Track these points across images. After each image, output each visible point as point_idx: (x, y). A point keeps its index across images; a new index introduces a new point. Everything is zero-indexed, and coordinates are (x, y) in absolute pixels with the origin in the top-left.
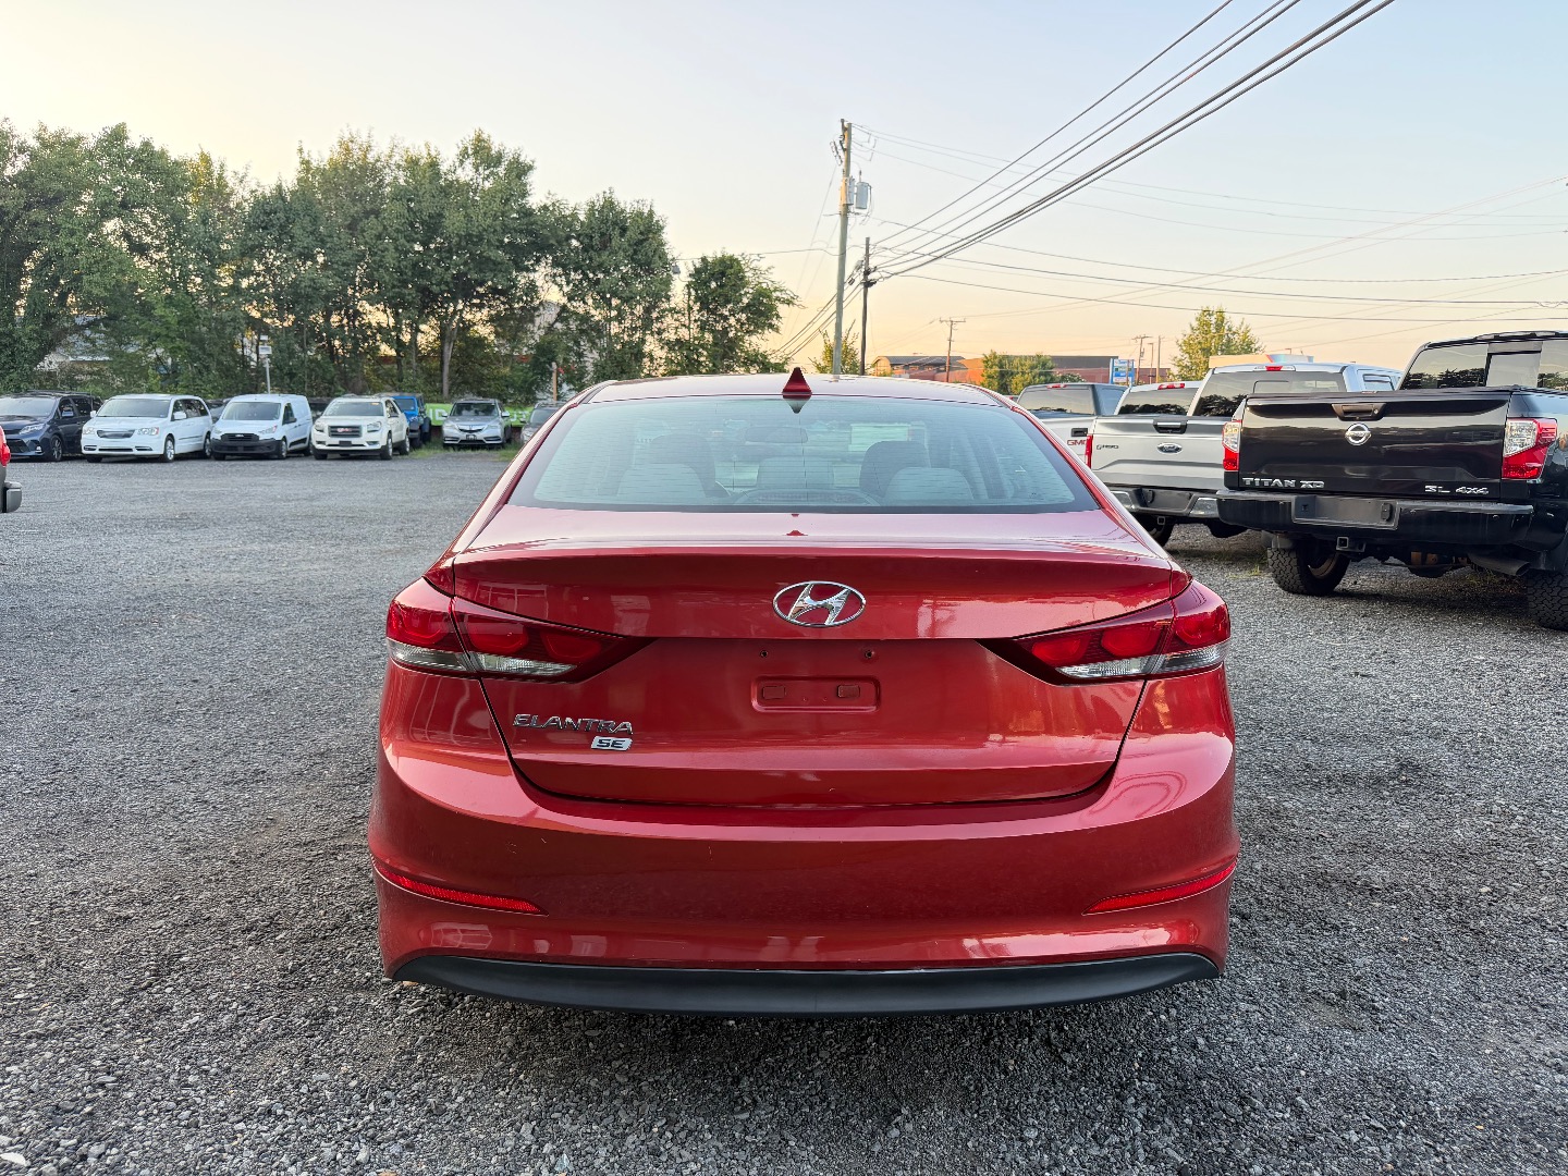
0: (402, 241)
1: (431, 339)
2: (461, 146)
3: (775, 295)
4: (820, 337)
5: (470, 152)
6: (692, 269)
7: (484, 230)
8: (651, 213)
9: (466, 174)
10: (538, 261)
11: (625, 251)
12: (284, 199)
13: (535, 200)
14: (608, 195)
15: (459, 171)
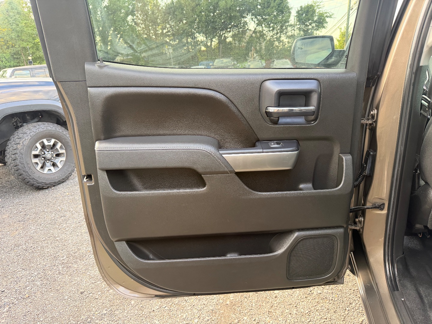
0: (207, 13)
1: (216, 43)
3: (325, 15)
4: (339, 30)
6: (297, 10)
7: (231, 6)
10: (247, 15)
11: (275, 7)
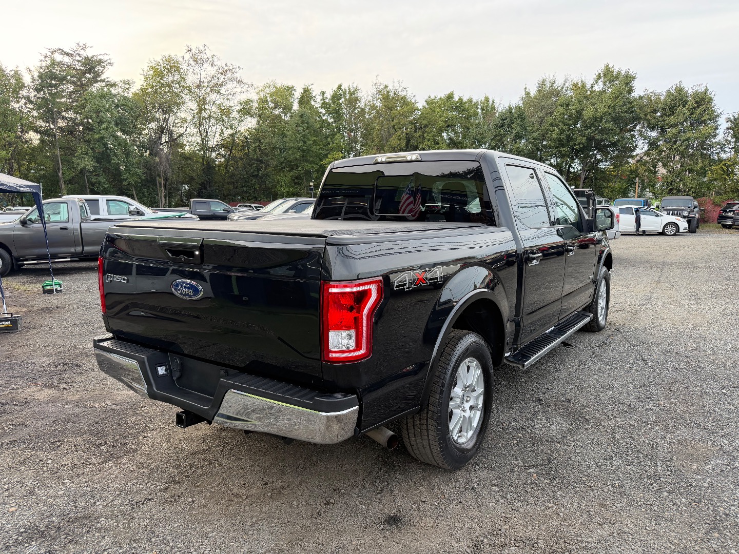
2: (597, 73)
5: (602, 75)
8: (707, 90)
9: (599, 87)
12: (511, 112)
13: (636, 94)
14: (678, 85)
15: (596, 85)
